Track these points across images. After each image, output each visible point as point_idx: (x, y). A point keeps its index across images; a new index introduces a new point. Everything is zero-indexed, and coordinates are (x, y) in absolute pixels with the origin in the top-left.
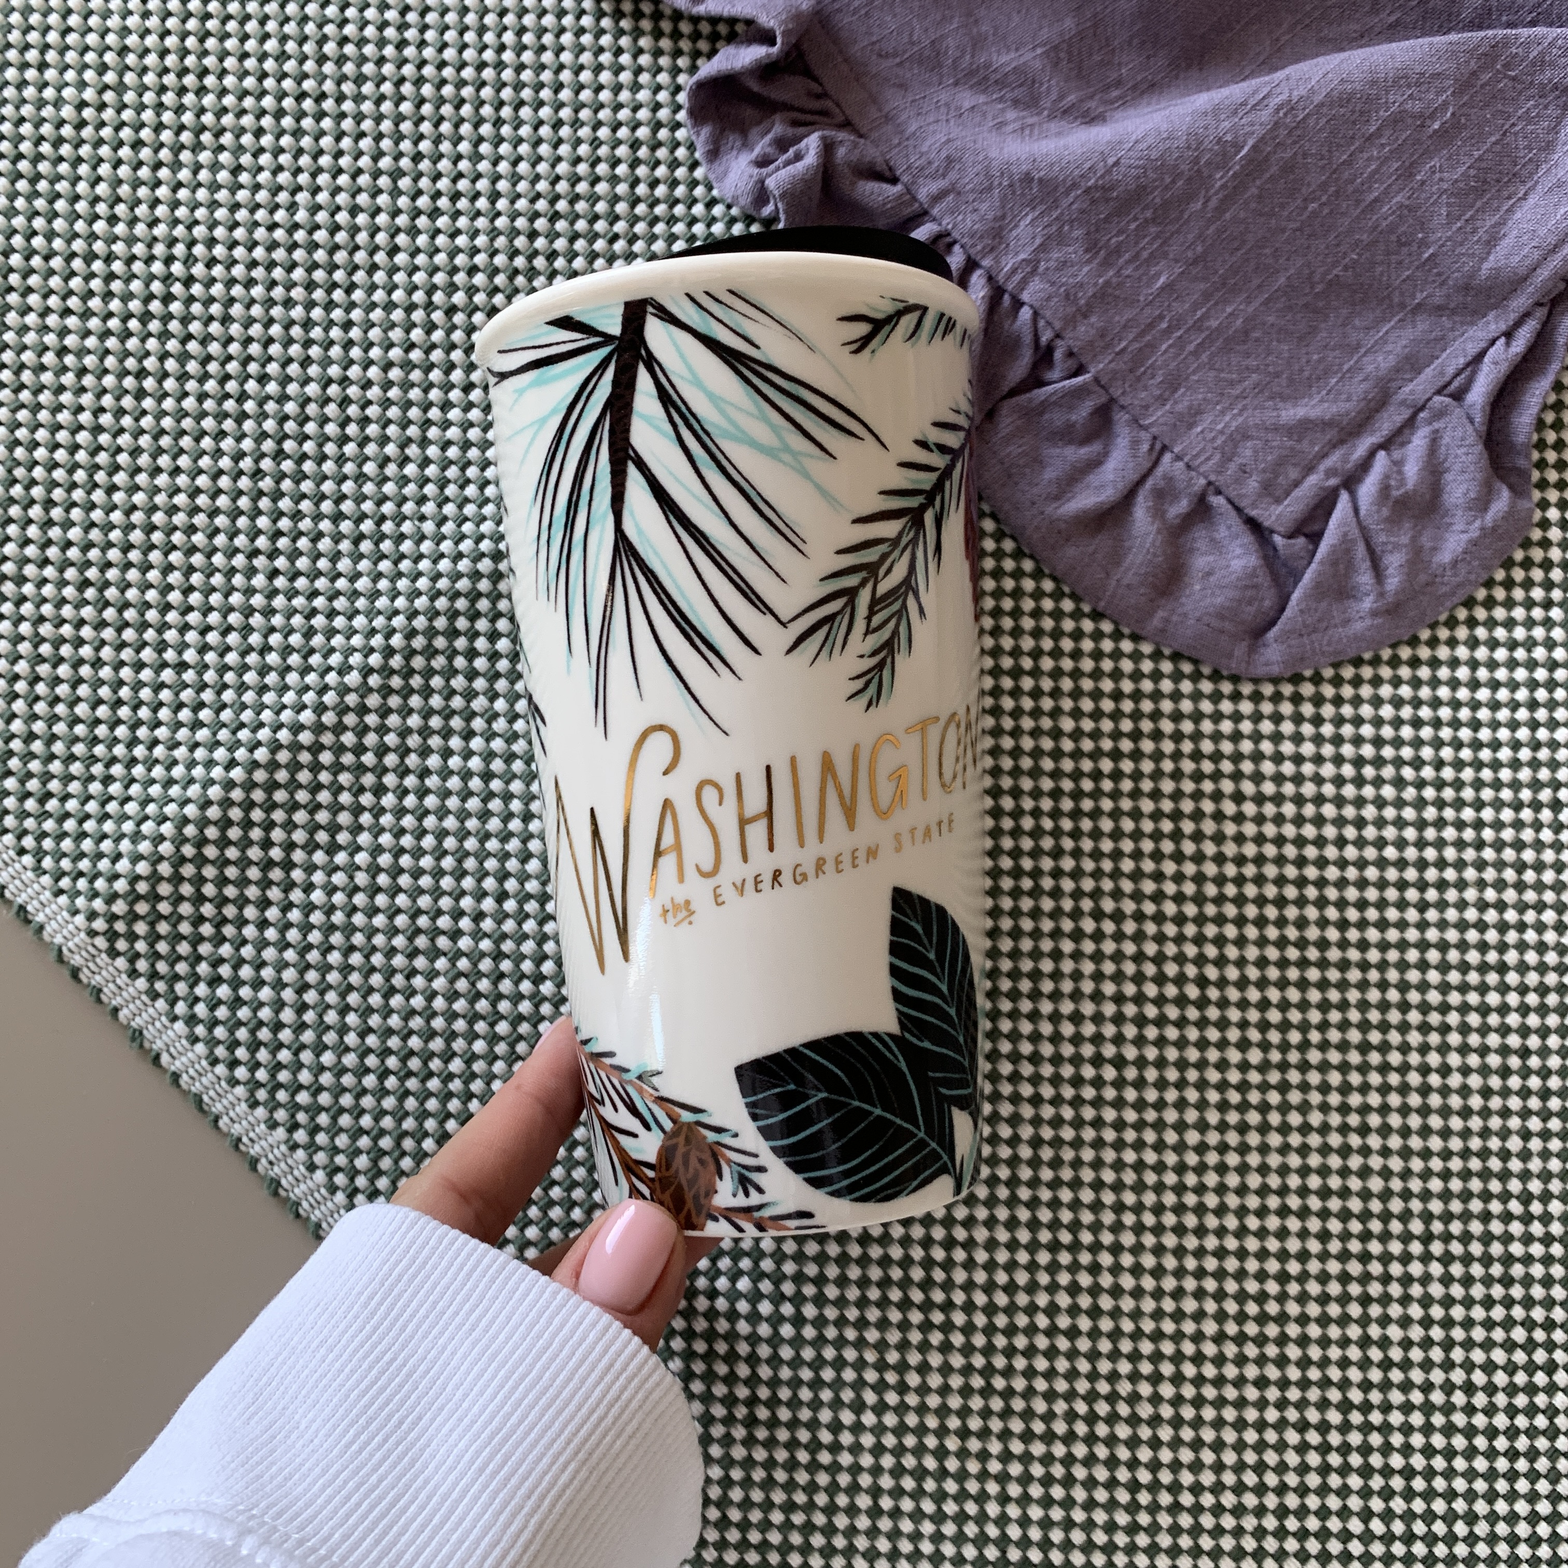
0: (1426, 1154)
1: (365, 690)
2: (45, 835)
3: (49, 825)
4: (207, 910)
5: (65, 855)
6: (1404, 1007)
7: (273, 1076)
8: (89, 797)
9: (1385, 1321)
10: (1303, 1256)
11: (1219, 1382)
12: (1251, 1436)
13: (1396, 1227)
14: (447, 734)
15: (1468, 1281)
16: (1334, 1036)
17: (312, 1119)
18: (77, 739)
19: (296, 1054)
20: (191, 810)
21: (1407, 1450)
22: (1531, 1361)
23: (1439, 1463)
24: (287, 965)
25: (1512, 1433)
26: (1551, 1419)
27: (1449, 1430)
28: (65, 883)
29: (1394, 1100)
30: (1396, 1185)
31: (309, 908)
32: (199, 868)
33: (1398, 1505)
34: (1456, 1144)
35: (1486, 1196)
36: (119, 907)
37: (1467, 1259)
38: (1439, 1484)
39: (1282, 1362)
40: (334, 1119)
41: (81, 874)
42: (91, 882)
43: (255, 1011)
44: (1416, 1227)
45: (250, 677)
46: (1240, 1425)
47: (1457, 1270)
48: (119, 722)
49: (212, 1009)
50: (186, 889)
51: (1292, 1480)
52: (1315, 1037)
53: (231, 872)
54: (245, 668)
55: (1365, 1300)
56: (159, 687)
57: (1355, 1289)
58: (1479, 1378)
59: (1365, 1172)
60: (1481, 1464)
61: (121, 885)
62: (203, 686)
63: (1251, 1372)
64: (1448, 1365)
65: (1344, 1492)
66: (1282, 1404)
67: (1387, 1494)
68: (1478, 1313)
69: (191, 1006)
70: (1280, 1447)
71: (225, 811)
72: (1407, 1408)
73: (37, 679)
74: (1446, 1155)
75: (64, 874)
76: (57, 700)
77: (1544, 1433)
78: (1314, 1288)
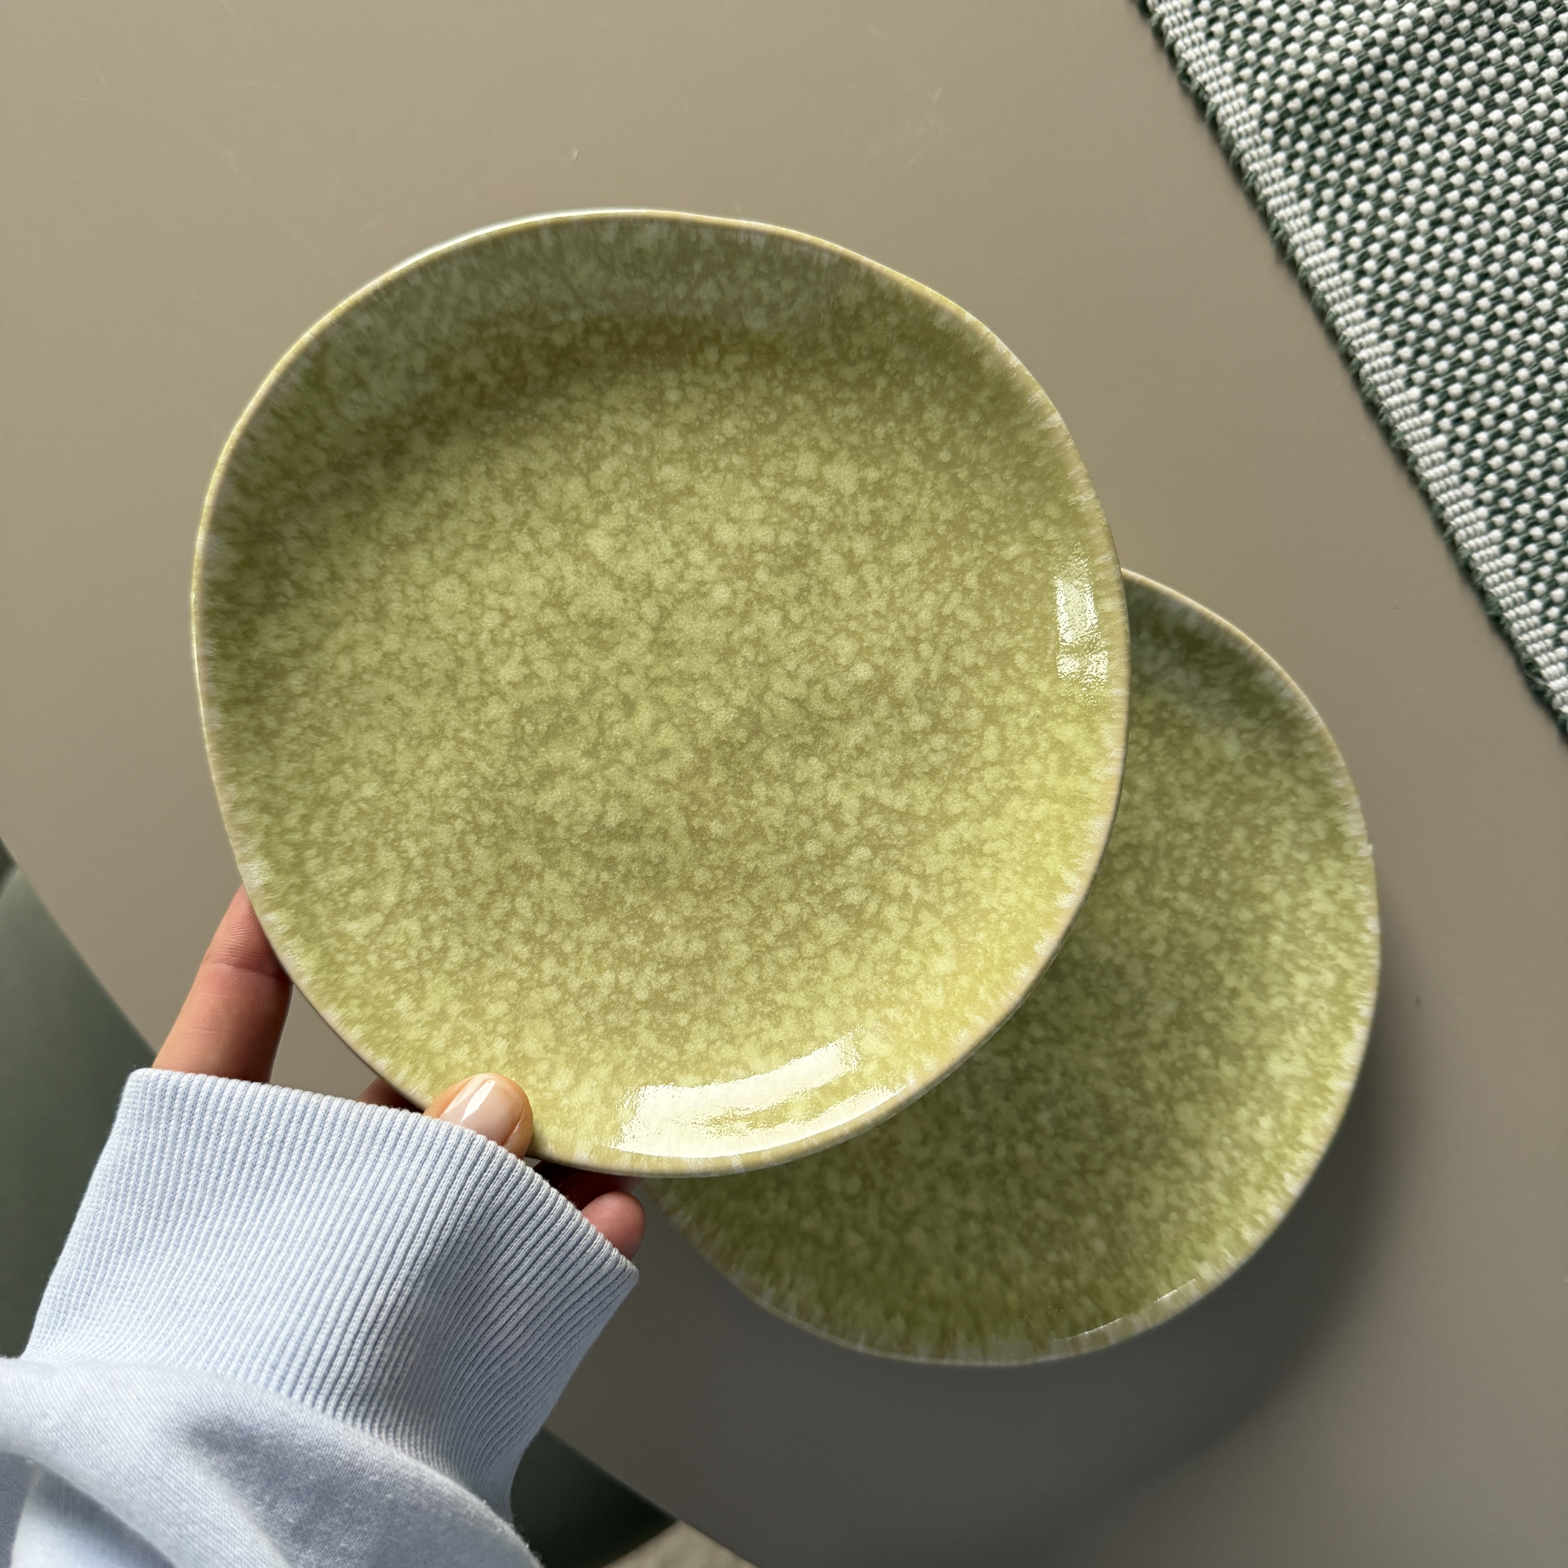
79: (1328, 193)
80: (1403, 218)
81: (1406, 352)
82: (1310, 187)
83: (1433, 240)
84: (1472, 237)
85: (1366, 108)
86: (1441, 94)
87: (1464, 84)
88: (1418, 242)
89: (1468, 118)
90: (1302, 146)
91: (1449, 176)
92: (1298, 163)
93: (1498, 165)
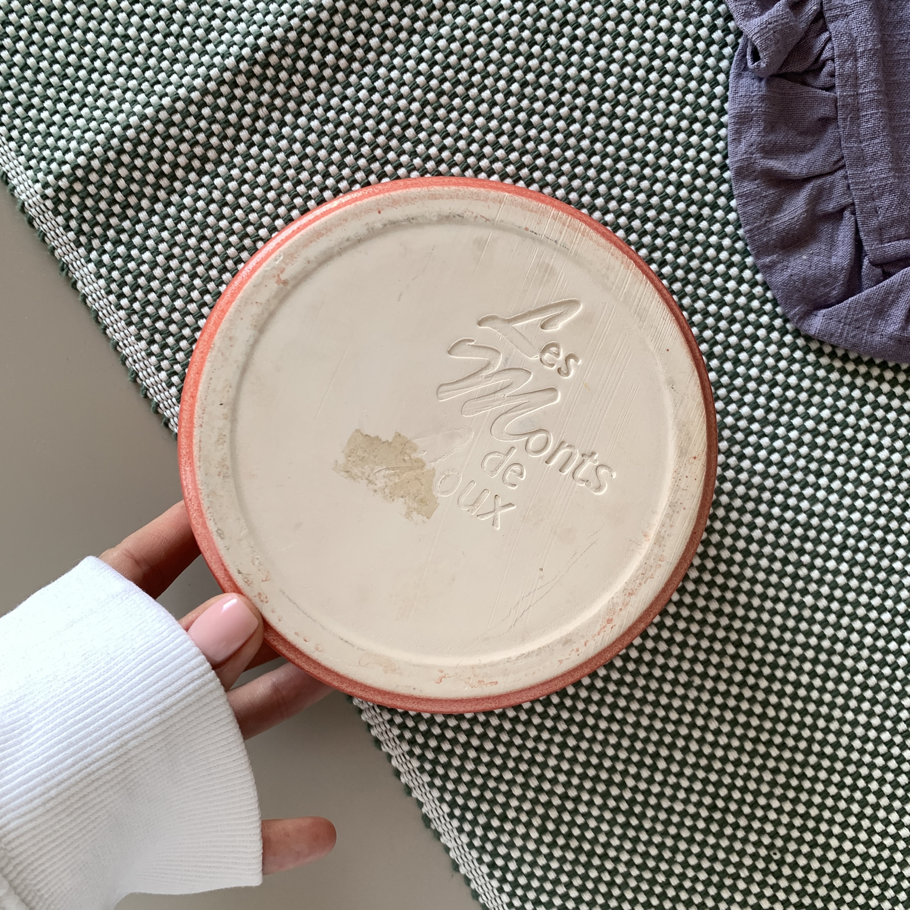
0: (855, 496)
1: (237, 72)
2: (25, 131)
3: (29, 125)
4: (119, 196)
5: (36, 145)
6: (862, 402)
7: (144, 307)
8: (57, 112)
9: (804, 592)
10: (762, 543)
11: (692, 607)
12: (705, 644)
13: (825, 536)
14: (284, 111)
15: (862, 578)
16: (813, 411)
17: (164, 339)
18: (54, 74)
19: (160, 297)
20: (117, 129)
21: (799, 671)
22: (890, 634)
23: (817, 682)
24: (162, 240)
25: (867, 674)
26: (893, 670)
27: (828, 664)
28: (33, 162)
29: (842, 458)
30: (831, 511)
31: (181, 207)
32: (117, 168)
33: (787, 702)
34: (875, 494)
35: (887, 530)
36: (63, 183)
37: (865, 566)
38: (815, 695)
39: (734, 603)
40: (178, 341)
41: (44, 159)
42: (49, 164)
43: (139, 265)
44: (838, 539)
45: (167, 52)
46: (700, 635)
47: (857, 570)
48: (82, 67)
49: (113, 259)
50: (107, 180)
51: (725, 674)
52: (800, 409)
53: (137, 175)
54: (166, 45)
55: (795, 577)
56: (109, 49)
57: (790, 569)
58: (855, 638)
59: (813, 500)
60: (843, 688)
61: (66, 169)
62: (137, 53)
63: (714, 605)
64: (837, 626)
65: (755, 688)
66: (729, 628)
67: (781, 694)
68: (864, 599)
69: (100, 255)
70: (722, 653)
71: (138, 134)
72: (806, 646)
73: (35, 30)
74: (868, 499)
75: (34, 157)
76: (45, 46)
77: (887, 678)
78: (764, 563)
79: (96, 243)
80: (147, 256)
81: (155, 348)
82: (83, 239)
83: (168, 269)
84: (194, 266)
85: (114, 182)
86: (166, 168)
87: (182, 160)
88: (158, 272)
89: (186, 182)
90: (74, 211)
91: (176, 224)
92: (73, 224)
93: (209, 214)
